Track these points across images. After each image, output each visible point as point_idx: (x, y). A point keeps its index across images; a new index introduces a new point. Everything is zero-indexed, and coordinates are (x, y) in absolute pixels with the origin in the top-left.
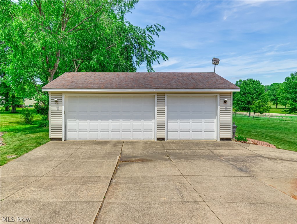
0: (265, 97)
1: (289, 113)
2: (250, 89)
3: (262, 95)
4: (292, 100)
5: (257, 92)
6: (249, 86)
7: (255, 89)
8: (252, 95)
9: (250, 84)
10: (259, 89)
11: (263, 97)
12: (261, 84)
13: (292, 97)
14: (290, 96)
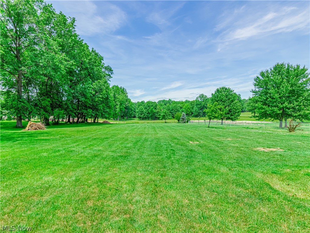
0: (237, 105)
1: (259, 120)
2: (222, 97)
3: (234, 102)
4: (262, 103)
5: (229, 99)
6: (221, 94)
7: (227, 96)
8: (223, 103)
9: (222, 92)
10: (231, 96)
11: (235, 104)
12: (233, 91)
13: (261, 99)
14: (260, 98)
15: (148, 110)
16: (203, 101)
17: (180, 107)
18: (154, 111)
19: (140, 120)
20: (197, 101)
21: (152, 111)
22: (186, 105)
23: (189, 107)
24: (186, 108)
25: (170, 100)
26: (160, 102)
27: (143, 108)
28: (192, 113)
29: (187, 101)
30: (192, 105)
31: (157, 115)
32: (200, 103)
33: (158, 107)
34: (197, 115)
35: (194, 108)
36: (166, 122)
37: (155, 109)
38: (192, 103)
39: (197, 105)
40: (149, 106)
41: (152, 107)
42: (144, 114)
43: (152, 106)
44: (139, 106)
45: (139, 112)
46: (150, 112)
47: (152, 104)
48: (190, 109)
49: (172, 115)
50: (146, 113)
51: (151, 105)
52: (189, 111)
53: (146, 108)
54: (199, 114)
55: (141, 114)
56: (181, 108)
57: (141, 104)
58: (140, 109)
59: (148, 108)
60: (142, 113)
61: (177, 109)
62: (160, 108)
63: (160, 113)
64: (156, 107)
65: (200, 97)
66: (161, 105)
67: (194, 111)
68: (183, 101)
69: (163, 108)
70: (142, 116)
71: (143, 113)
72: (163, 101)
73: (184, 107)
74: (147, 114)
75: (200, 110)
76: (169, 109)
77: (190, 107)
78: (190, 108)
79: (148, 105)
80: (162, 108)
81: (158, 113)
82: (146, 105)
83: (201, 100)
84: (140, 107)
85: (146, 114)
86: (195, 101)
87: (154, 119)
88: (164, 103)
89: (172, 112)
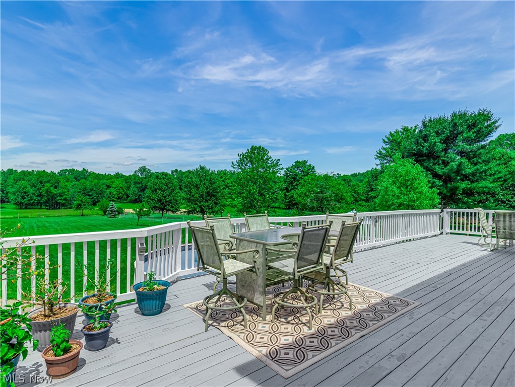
15: (39, 189)
16: (145, 178)
17: (107, 185)
18: (54, 191)
19: (21, 209)
20: (135, 178)
21: (48, 192)
22: (117, 183)
23: (122, 186)
24: (117, 187)
25: (85, 170)
26: (63, 173)
27: (28, 186)
28: (128, 196)
29: (118, 176)
30: (128, 182)
31: (59, 199)
32: (141, 180)
33: (61, 184)
34: (136, 200)
35: (131, 188)
36: (82, 215)
37: (56, 187)
38: (127, 179)
39: (136, 183)
40: (41, 182)
41: (49, 185)
42: (31, 197)
43: (49, 182)
44: (16, 181)
45: (18, 193)
46: (43, 193)
47: (49, 178)
48: (123, 190)
49: (91, 199)
50: (34, 194)
51: (45, 179)
52: (123, 192)
53: (34, 186)
54: (139, 197)
55: (23, 198)
56: (108, 187)
57: (22, 177)
58: (21, 187)
59: (39, 186)
60: (25, 194)
61: (101, 189)
62: (66, 186)
63: (65, 195)
64: (56, 184)
65: (140, 170)
66: (68, 179)
67: (131, 192)
68: (112, 175)
69: (73, 186)
70: (25, 201)
71: (27, 196)
72: (72, 171)
73: (113, 186)
74: (38, 196)
75: (141, 192)
76: (85, 188)
77: (125, 186)
78: (124, 188)
79: (39, 180)
80: (69, 185)
81: (61, 196)
82: (33, 179)
83: (141, 175)
84: (19, 183)
85: (35, 197)
86: (133, 178)
87: (54, 208)
88: (72, 176)
89: (91, 193)
